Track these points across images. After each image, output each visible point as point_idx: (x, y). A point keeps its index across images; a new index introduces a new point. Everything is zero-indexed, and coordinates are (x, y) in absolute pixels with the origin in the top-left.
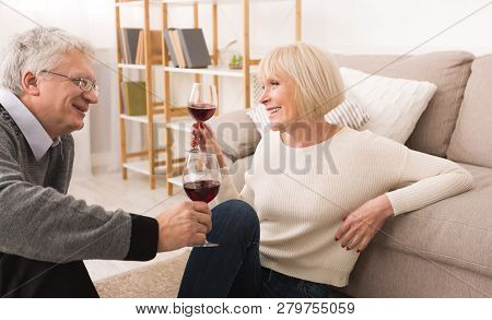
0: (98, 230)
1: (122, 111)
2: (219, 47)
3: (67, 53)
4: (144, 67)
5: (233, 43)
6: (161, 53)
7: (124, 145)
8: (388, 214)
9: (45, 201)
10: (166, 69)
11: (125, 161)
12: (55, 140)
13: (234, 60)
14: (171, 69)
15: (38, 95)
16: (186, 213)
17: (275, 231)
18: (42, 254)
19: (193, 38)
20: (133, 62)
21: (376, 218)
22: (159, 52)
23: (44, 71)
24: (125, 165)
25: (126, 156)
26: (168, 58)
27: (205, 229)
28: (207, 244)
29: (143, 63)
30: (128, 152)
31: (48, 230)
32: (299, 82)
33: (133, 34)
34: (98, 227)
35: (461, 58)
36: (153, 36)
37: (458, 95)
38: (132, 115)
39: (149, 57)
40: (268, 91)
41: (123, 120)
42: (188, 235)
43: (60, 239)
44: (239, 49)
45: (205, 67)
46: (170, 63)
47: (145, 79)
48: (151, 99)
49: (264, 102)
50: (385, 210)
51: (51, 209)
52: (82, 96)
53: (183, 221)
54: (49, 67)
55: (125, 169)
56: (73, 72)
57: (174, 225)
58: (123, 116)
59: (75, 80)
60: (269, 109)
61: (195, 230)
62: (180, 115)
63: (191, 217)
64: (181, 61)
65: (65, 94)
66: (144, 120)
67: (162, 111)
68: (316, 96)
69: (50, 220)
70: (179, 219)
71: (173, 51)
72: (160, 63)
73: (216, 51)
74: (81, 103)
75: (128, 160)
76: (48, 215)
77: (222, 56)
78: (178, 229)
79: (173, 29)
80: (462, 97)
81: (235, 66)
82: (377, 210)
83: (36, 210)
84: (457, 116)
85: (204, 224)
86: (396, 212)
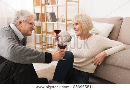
0: (38, 56)
1: (35, 33)
2: (59, 17)
3: (29, 17)
4: (41, 22)
5: (63, 16)
6: (45, 19)
7: (35, 41)
8: (106, 56)
9: (24, 49)
10: (46, 22)
11: (36, 45)
12: (24, 37)
13: (63, 20)
14: (47, 22)
15: (22, 26)
16: (58, 52)
17: (77, 60)
18: (24, 62)
19: (53, 15)
20: (38, 21)
21: (103, 57)
22: (44, 18)
23: (24, 21)
24: (36, 46)
25: (36, 44)
26: (47, 20)
27: (63, 56)
28: (63, 60)
29: (40, 21)
30: (36, 43)
31: (25, 56)
32: (83, 24)
33: (38, 15)
34: (37, 55)
35: (120, 18)
36: (43, 15)
37: (119, 27)
38: (37, 34)
39: (42, 20)
40: (75, 26)
41: (35, 35)
42: (59, 57)
43: (28, 58)
44: (64, 17)
45: (56, 22)
46: (47, 21)
47: (41, 25)
48: (42, 30)
49: (74, 29)
50: (105, 55)
51: (26, 51)
52: (32, 28)
53: (58, 54)
54: (25, 20)
55: (36, 47)
56: (30, 22)
57: (55, 55)
58: (35, 34)
59: (31, 24)
60: (75, 31)
61: (61, 56)
62: (49, 34)
63: (60, 53)
64: (50, 20)
65: (28, 27)
66: (41, 35)
67: (45, 33)
68: (87, 27)
69: (26, 54)
70: (57, 53)
71: (48, 18)
72: (44, 21)
73: (58, 18)
74: (31, 29)
75: (37, 45)
76: (25, 52)
77: (59, 19)
78: (56, 56)
79: (48, 13)
80: (121, 28)
81: (63, 21)
82: (103, 55)
83: (22, 51)
84: (119, 32)
85: (63, 55)
86: (107, 55)
